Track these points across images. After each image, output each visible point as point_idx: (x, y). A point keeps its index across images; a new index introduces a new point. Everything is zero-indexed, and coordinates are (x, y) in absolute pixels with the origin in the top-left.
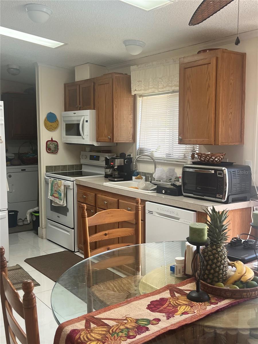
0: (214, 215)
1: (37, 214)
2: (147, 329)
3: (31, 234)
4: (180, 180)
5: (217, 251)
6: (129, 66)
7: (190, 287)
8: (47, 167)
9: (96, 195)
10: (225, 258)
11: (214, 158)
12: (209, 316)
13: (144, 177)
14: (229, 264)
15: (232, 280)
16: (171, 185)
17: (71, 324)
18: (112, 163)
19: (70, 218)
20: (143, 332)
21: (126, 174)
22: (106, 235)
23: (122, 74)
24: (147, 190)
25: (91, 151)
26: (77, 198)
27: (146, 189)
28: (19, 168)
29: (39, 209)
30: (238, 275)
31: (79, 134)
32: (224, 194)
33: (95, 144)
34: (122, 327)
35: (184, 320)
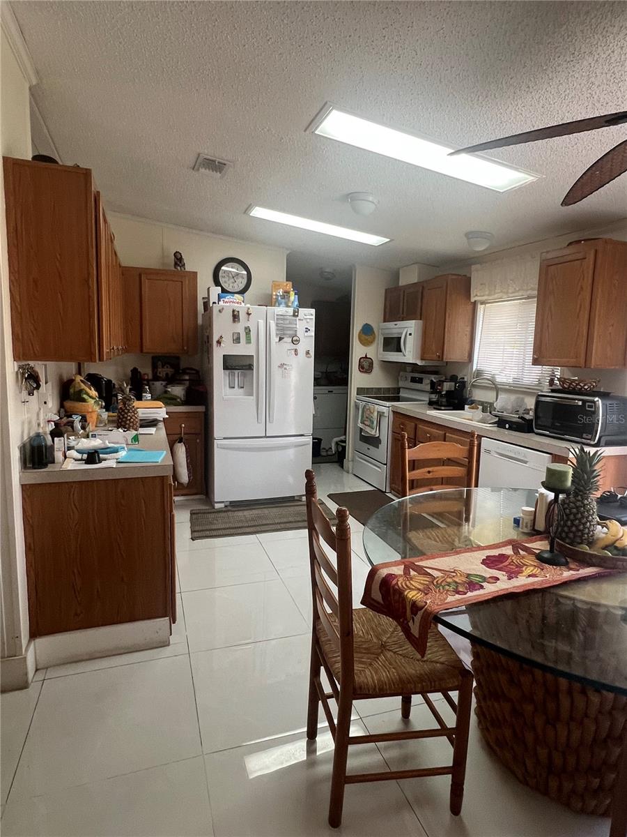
0: (582, 456)
1: (344, 444)
2: (482, 587)
3: (336, 466)
4: (531, 413)
5: (583, 503)
6: (470, 265)
7: (540, 545)
8: (358, 388)
9: (416, 425)
10: (593, 514)
11: (582, 385)
12: (566, 584)
13: (480, 407)
14: (599, 524)
15: (602, 544)
16: (519, 418)
17: (386, 567)
18: (439, 388)
19: (383, 451)
20: (476, 590)
21: (456, 401)
22: (429, 472)
23: (460, 275)
24: (484, 423)
25: (412, 372)
26: (393, 428)
27: (483, 421)
28: (325, 389)
29: (346, 438)
30: (611, 539)
31: (399, 350)
32: (594, 434)
33: (419, 363)
34: (449, 580)
35: (532, 584)
